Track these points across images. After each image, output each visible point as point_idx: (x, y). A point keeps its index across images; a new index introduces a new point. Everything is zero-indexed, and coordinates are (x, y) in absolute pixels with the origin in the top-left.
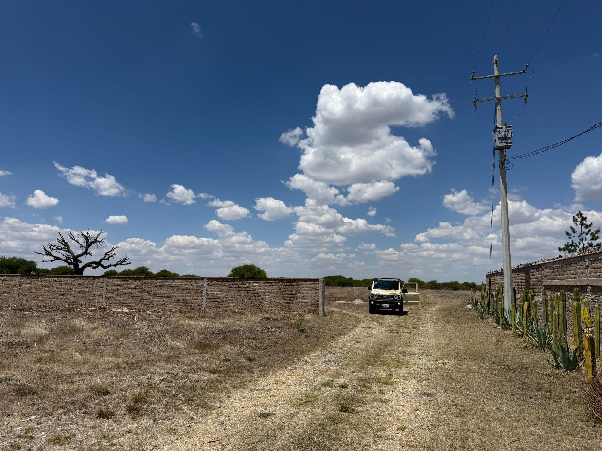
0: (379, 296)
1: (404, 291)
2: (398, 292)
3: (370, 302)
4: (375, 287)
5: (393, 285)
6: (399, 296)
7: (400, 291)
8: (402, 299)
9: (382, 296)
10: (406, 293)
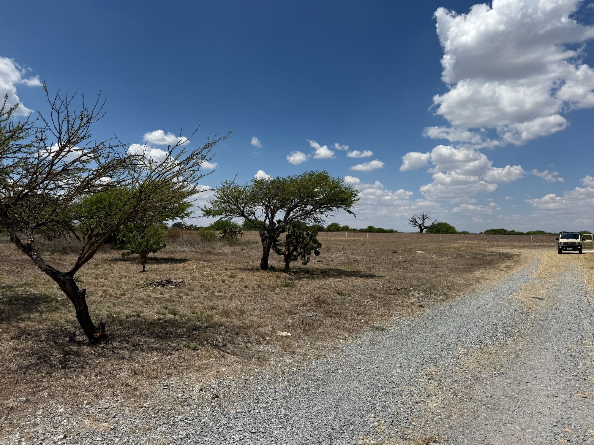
0: (565, 243)
1: (583, 239)
2: (578, 240)
3: (559, 246)
4: (562, 238)
5: (575, 236)
6: (579, 243)
7: (580, 240)
8: (581, 245)
9: (567, 243)
10: (584, 241)
